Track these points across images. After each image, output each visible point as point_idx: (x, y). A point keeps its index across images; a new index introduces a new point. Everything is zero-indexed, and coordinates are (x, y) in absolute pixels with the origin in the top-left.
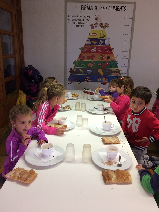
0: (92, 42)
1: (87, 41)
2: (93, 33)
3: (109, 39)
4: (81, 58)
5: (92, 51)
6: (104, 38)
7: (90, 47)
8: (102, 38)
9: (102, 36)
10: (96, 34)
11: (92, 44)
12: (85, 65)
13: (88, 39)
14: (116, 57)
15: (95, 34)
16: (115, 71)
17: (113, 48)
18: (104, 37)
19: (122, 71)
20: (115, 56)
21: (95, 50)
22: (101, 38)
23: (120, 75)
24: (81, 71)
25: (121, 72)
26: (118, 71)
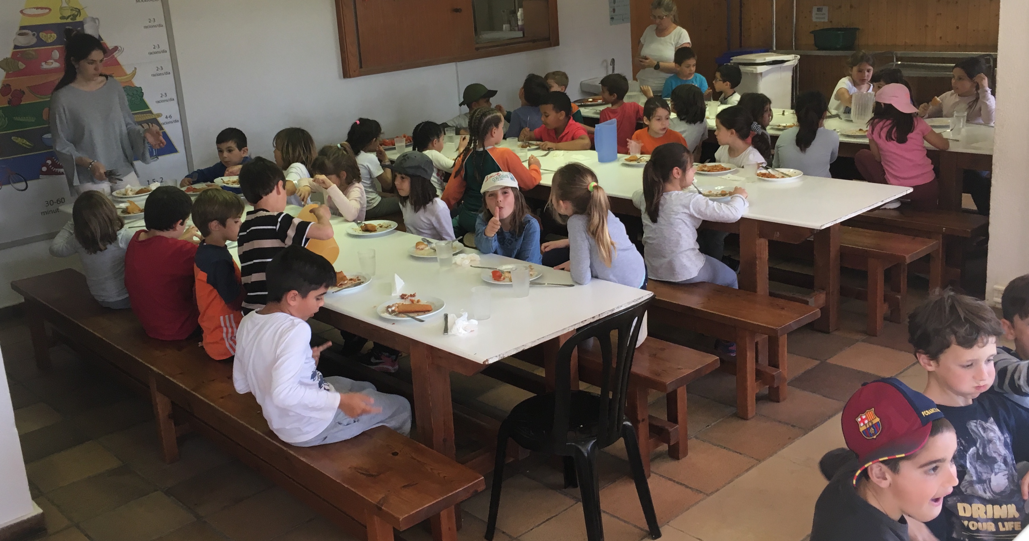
0: (38, 37)
1: (20, 34)
2: (37, 8)
3: (94, 20)
4: (9, 96)
5: (44, 66)
6: (78, 19)
7: (34, 53)
8: (69, 20)
9: (68, 13)
10: (46, 8)
11: (41, 42)
12: (33, 120)
13: (22, 28)
14: (134, 74)
15: (42, 8)
16: (140, 120)
17: (116, 48)
18: (75, 16)
19: (164, 116)
20: (129, 71)
21: (56, 61)
22: (64, 21)
23: (161, 128)
24: (19, 141)
25: (161, 120)
26: (149, 117)
